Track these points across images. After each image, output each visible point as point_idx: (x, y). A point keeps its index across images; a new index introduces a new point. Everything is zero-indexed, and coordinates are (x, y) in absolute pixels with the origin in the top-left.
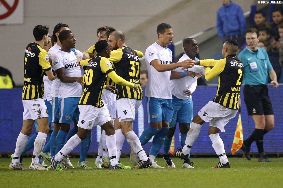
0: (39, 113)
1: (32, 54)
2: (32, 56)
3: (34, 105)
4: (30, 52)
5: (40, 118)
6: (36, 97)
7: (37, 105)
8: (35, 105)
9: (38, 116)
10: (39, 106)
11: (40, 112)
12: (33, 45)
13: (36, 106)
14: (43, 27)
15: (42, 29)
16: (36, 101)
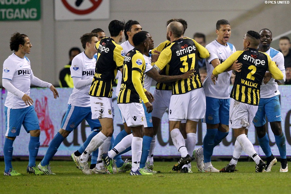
0: (100, 113)
1: (106, 50)
2: (106, 51)
3: (96, 103)
4: (105, 47)
5: (101, 118)
6: (101, 95)
7: (100, 103)
8: (98, 103)
9: (100, 115)
10: (102, 105)
11: (102, 111)
12: (107, 40)
13: (99, 105)
14: (120, 23)
15: (119, 25)
16: (100, 99)
